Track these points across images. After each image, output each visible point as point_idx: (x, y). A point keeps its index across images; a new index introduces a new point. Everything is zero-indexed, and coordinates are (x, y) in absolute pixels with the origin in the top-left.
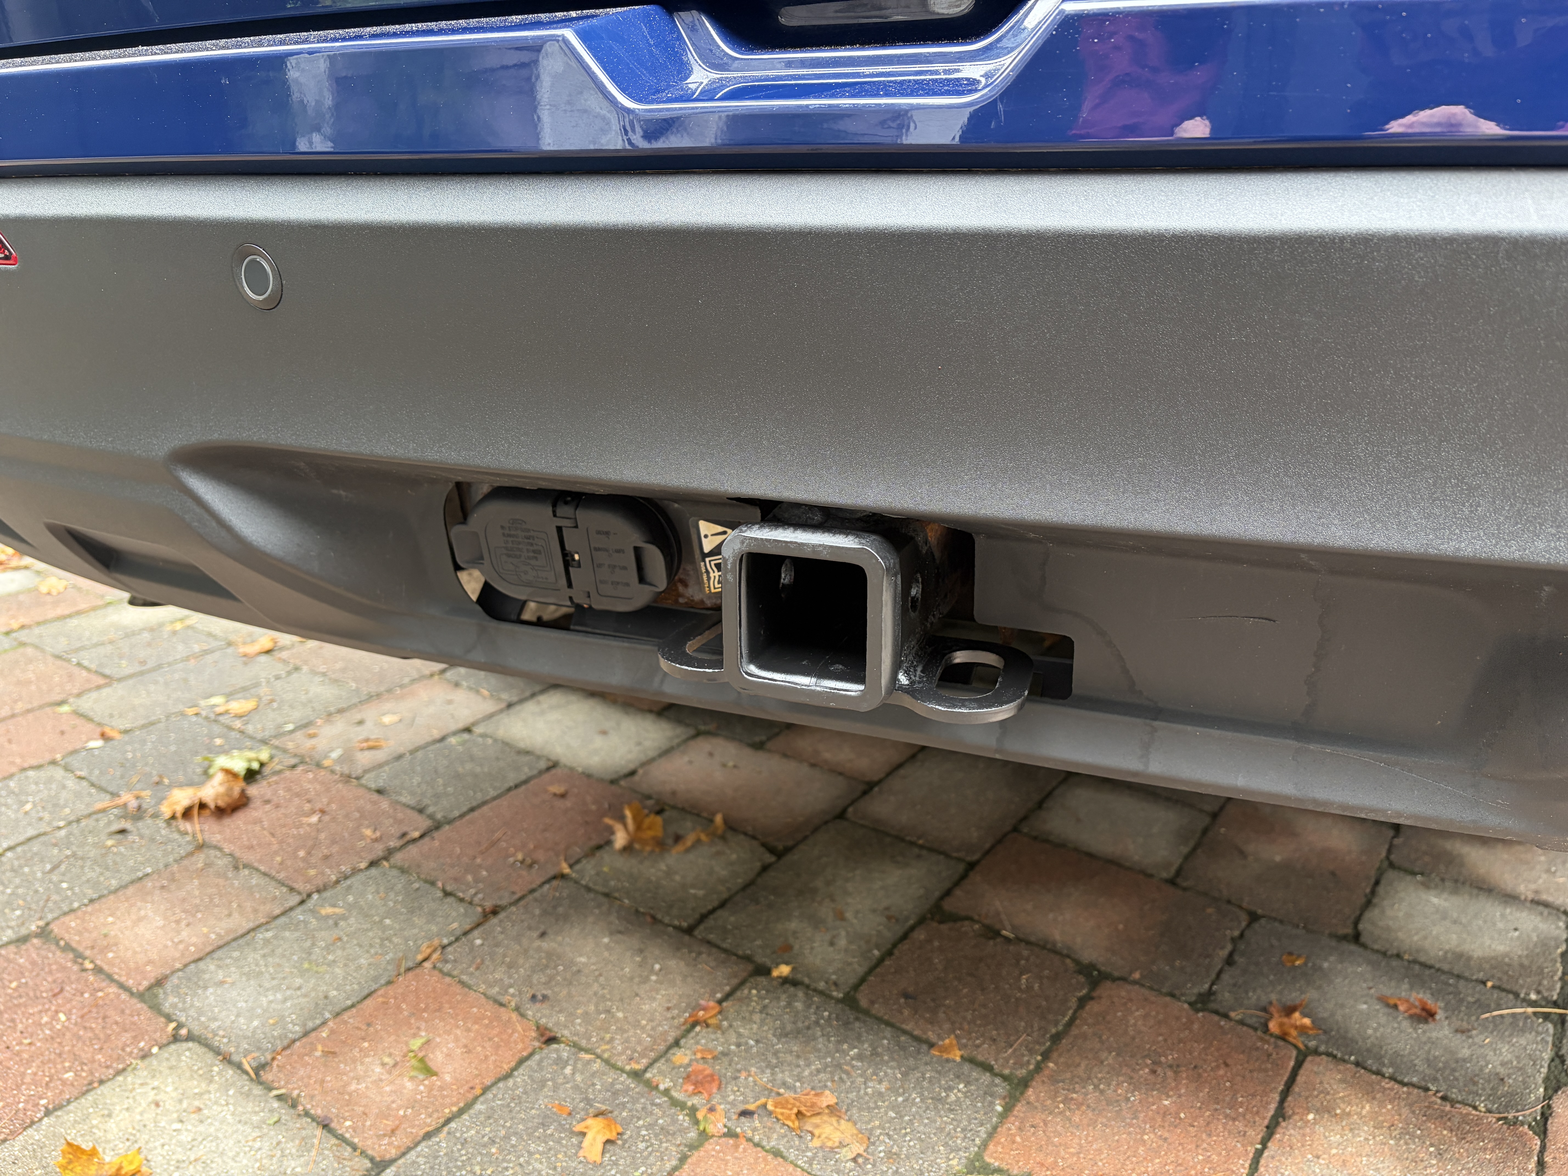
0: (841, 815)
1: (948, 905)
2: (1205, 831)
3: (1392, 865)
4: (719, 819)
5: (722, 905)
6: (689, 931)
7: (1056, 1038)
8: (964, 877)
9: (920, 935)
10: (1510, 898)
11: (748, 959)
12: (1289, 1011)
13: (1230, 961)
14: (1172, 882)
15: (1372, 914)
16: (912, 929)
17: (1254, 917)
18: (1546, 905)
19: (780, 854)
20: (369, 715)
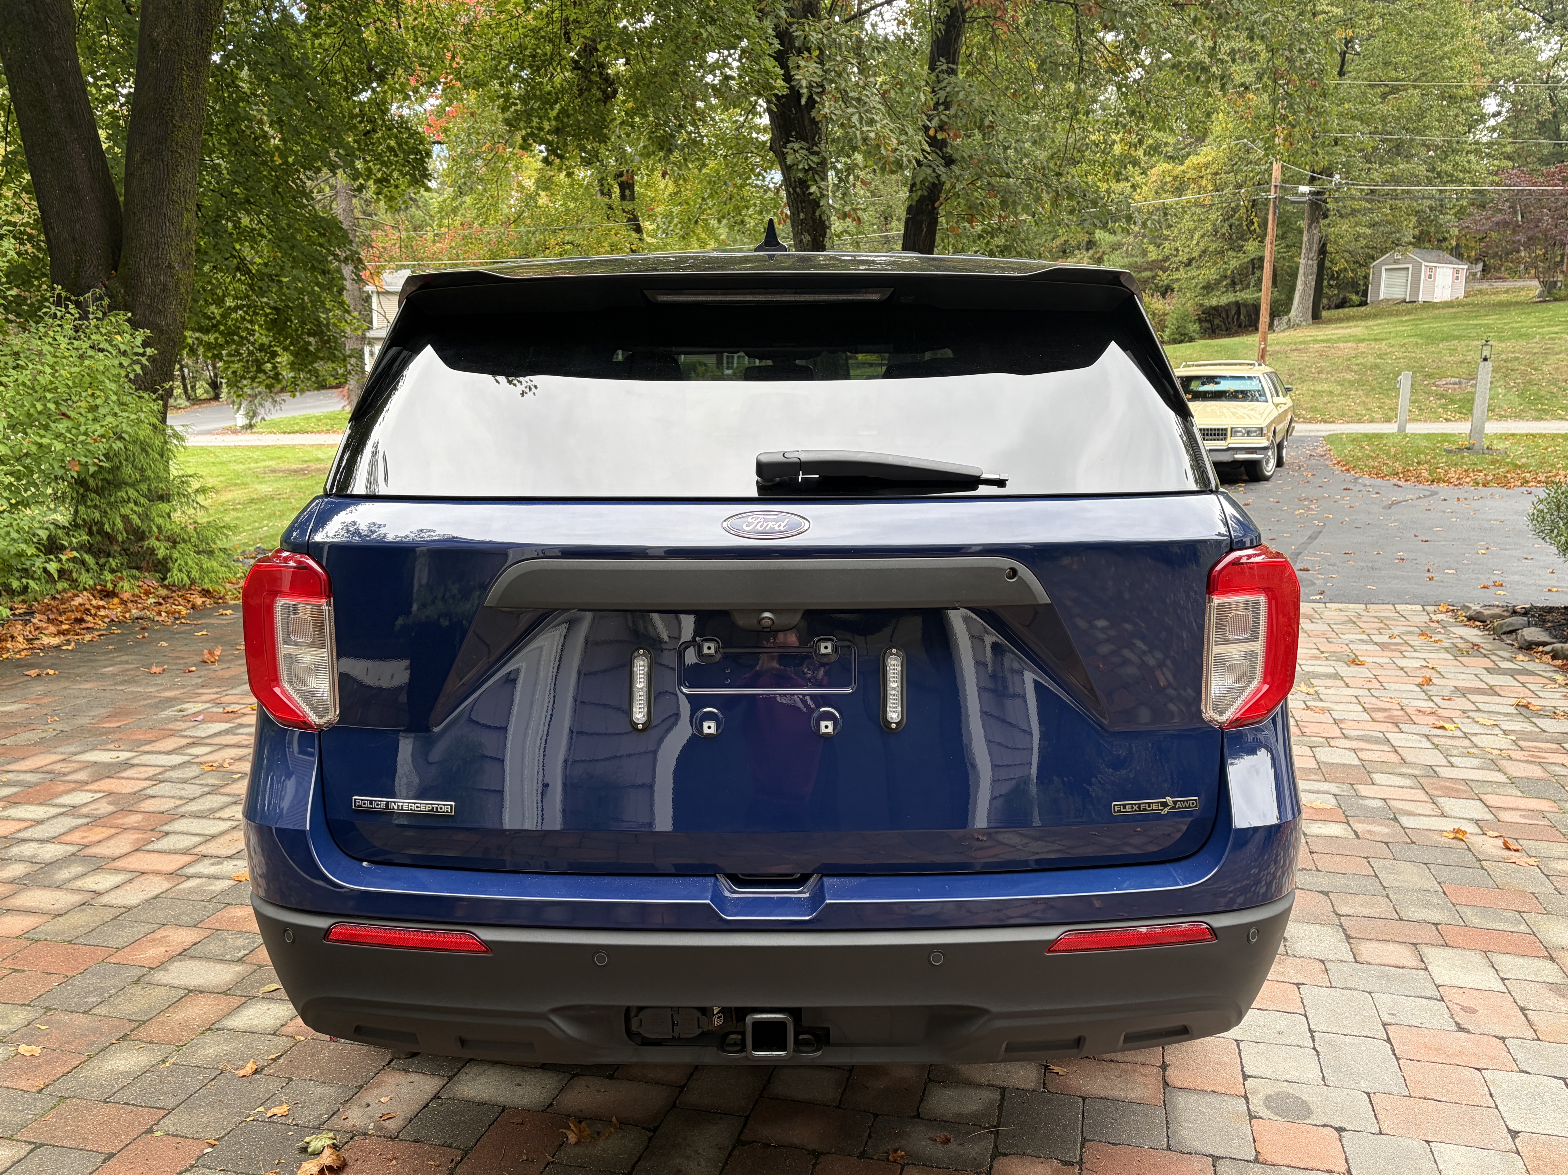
0: (674, 1106)
1: (742, 1138)
2: (848, 1079)
3: (930, 1080)
4: (614, 1119)
5: (639, 1159)
6: (630, 1173)
8: (745, 1124)
9: (736, 1153)
10: (979, 1086)
12: (896, 1151)
13: (869, 1137)
14: (838, 1107)
15: (924, 1104)
16: (732, 1151)
17: (876, 1116)
18: (992, 1086)
19: (655, 1130)
20: (368, 1099)
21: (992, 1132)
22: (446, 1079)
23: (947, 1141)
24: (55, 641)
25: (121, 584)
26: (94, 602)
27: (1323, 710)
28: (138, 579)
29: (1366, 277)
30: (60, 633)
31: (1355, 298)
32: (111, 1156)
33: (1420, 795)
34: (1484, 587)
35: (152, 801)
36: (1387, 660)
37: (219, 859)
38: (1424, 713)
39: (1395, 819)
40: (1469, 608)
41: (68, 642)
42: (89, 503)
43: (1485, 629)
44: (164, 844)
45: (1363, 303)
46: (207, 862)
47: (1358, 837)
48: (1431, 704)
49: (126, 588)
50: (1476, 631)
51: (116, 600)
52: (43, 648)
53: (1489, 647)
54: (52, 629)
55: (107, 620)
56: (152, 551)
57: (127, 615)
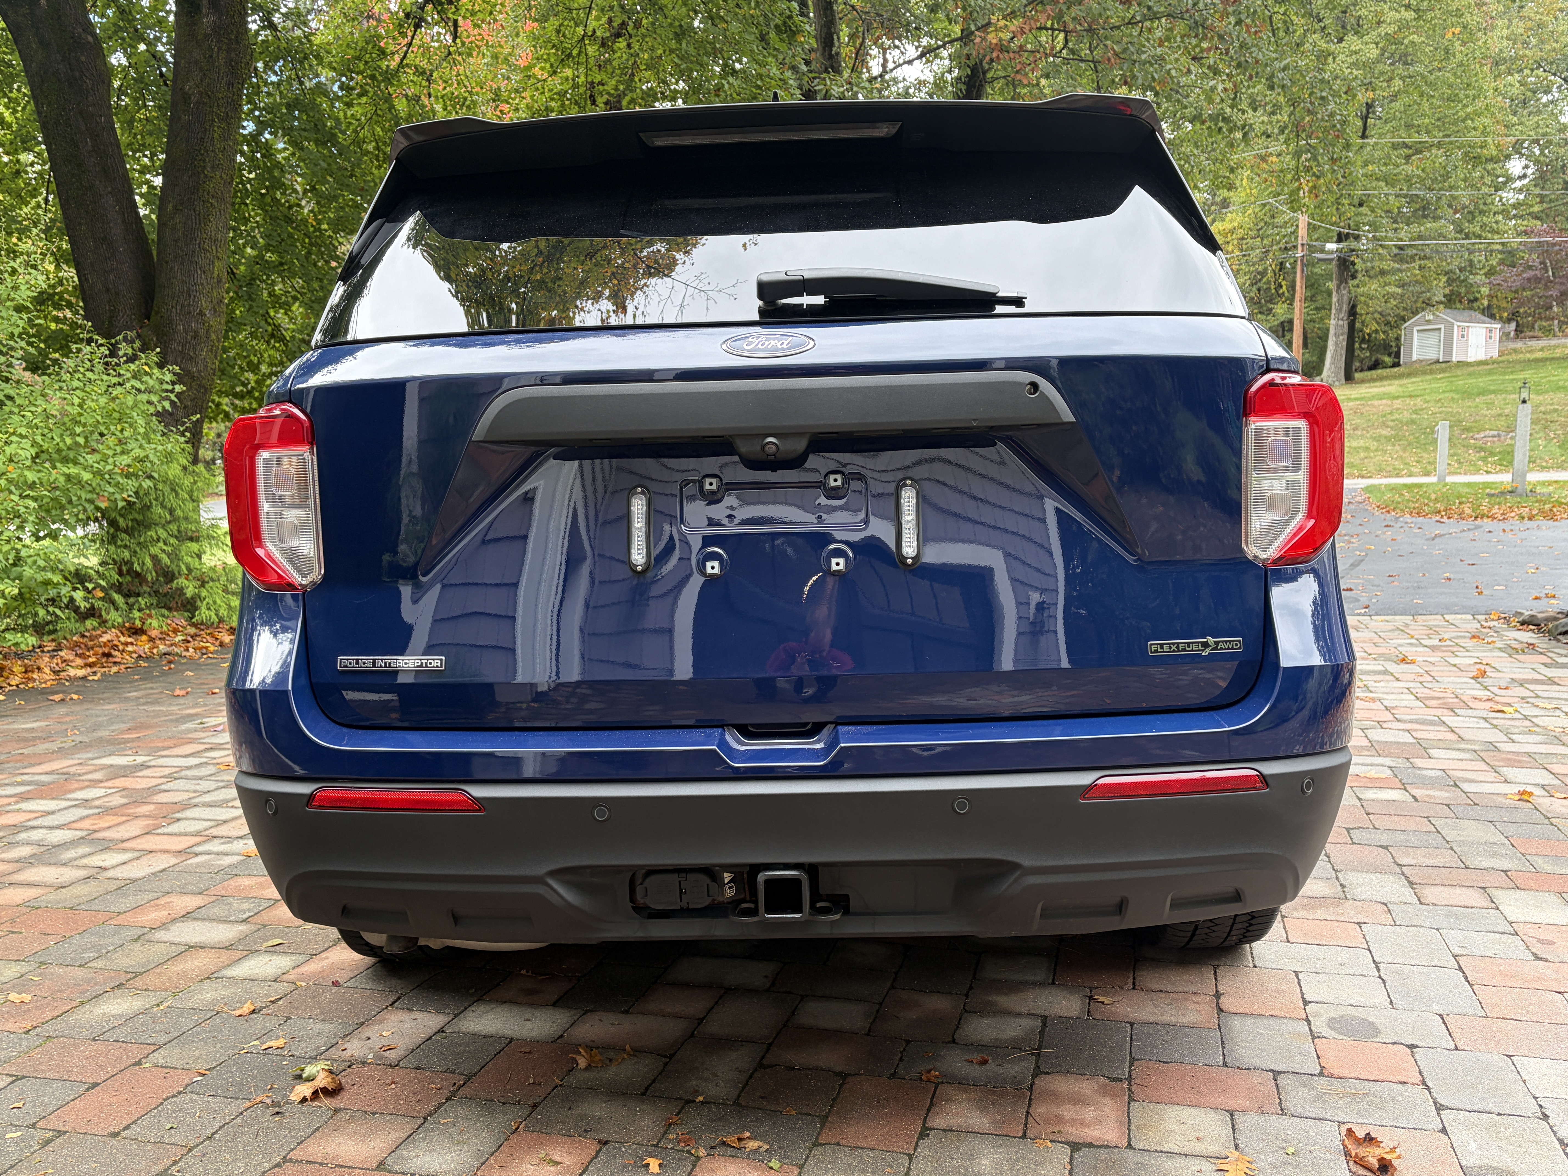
0: (692, 1035)
1: (765, 1062)
2: (878, 1011)
3: (966, 1011)
4: (628, 1047)
5: (654, 1081)
6: (643, 1094)
7: (834, 1100)
8: (768, 1049)
9: (758, 1075)
10: (1019, 1015)
11: (680, 1099)
12: (929, 1071)
13: (901, 1060)
14: (868, 1034)
15: (960, 1031)
16: (753, 1073)
17: (908, 1042)
18: (1033, 1015)
19: (671, 1057)
20: (369, 1034)
21: (1032, 1054)
22: (452, 1016)
23: (984, 1062)
24: (81, 673)
25: (149, 621)
26: (122, 639)
27: (1373, 700)
28: (167, 617)
29: (1398, 339)
30: (87, 665)
31: (1387, 359)
32: (95, 1085)
33: (1482, 766)
34: (1536, 598)
35: (166, 794)
36: (1439, 659)
37: (229, 839)
38: (1480, 700)
39: (1456, 785)
40: (1521, 614)
41: (95, 673)
42: (119, 543)
43: (1539, 632)
44: (175, 828)
45: (1397, 365)
46: (216, 841)
47: (1416, 800)
48: (1488, 693)
49: (155, 624)
50: (1530, 634)
51: (144, 638)
52: (70, 679)
53: (1545, 646)
54: (79, 661)
55: (135, 656)
56: (181, 591)
57: (155, 651)
